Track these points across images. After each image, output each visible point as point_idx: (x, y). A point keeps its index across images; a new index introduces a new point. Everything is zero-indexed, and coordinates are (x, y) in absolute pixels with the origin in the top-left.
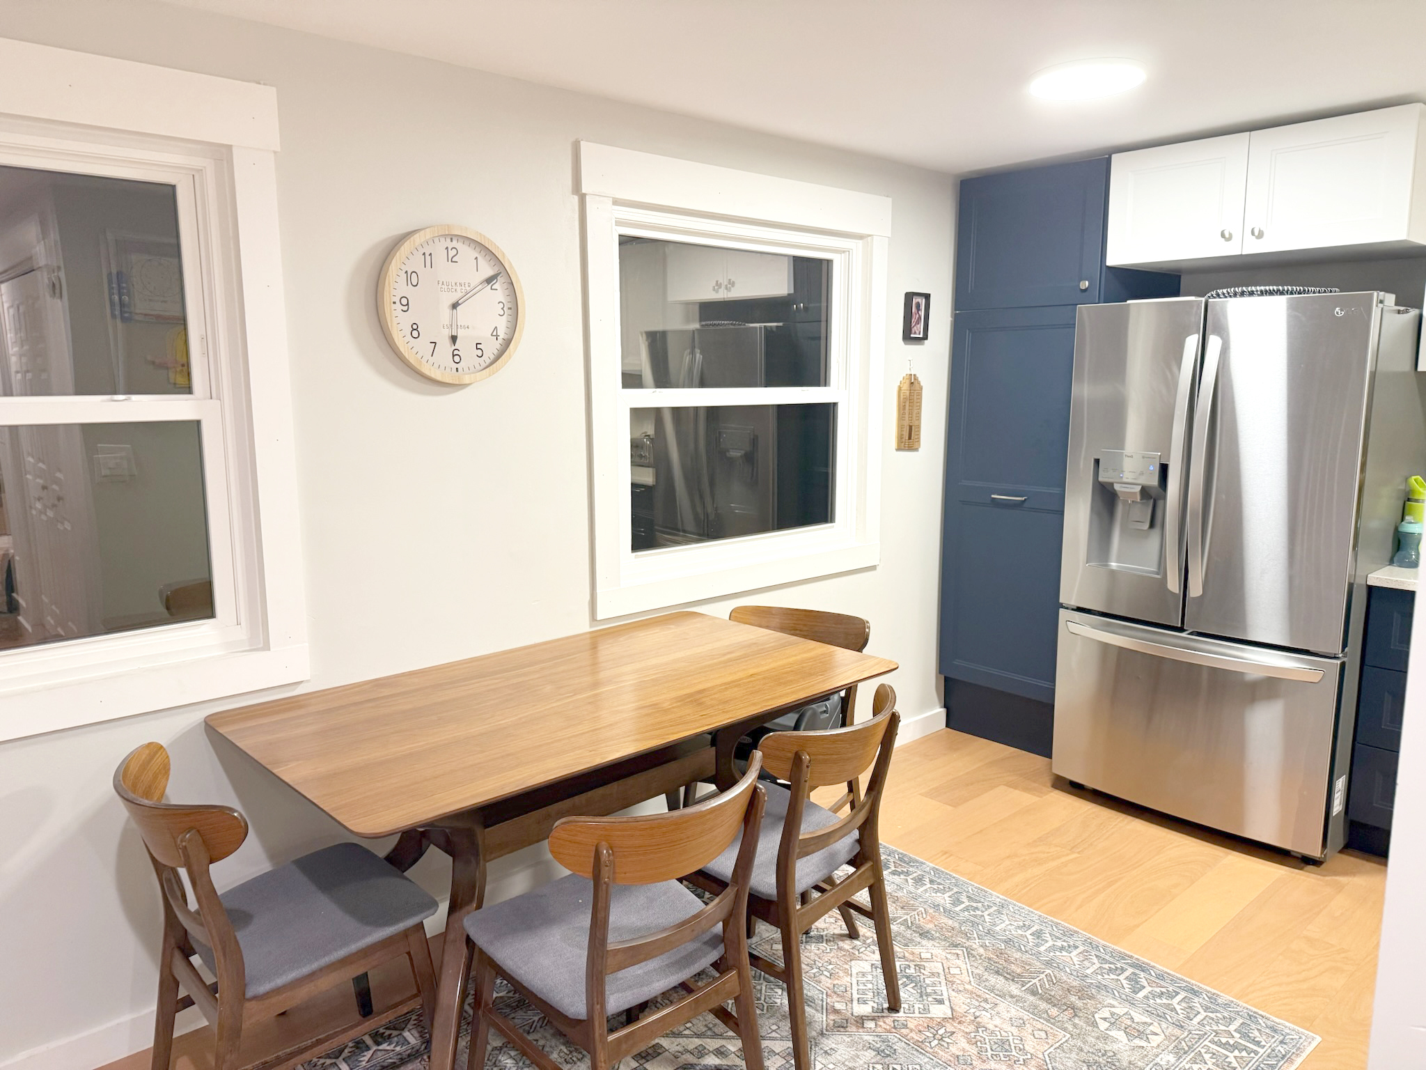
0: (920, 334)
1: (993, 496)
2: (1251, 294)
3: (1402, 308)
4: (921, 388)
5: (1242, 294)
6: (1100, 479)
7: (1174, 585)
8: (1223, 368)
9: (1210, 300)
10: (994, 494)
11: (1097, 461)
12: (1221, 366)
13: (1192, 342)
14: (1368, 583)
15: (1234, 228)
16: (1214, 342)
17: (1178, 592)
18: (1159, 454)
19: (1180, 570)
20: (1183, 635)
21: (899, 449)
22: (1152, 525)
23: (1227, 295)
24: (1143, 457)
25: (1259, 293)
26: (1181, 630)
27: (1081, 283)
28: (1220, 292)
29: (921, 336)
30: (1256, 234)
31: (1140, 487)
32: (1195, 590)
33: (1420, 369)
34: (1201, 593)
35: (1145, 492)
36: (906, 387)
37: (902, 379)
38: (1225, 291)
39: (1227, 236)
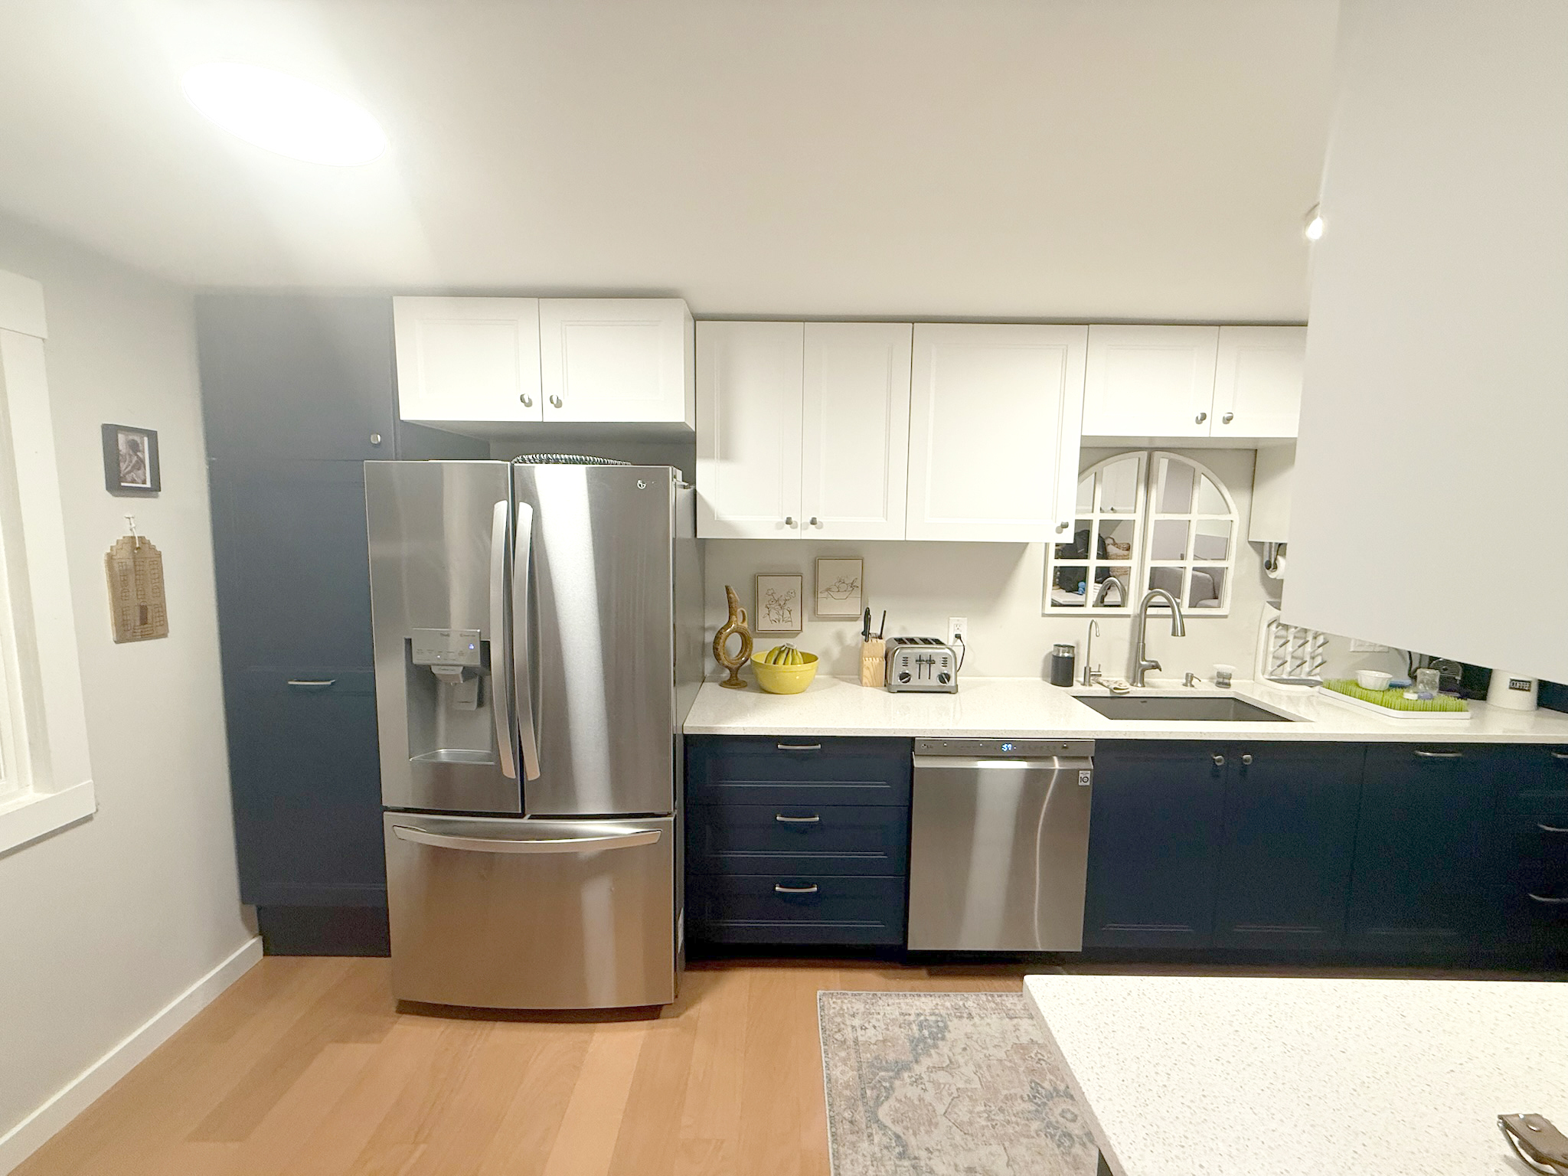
0: (144, 482)
1: (290, 683)
2: (557, 462)
3: (686, 484)
4: (159, 555)
5: (548, 462)
6: (415, 661)
7: (510, 770)
8: (537, 537)
9: (515, 465)
10: (291, 680)
11: (409, 642)
12: (534, 533)
13: (502, 508)
14: (685, 733)
15: (533, 394)
16: (525, 511)
17: (514, 777)
18: (479, 631)
19: (514, 754)
20: (525, 820)
21: (120, 640)
22: (480, 704)
23: (532, 461)
24: (461, 635)
25: (564, 461)
26: (522, 816)
27: (372, 437)
28: (525, 457)
29: (148, 485)
30: (555, 402)
31: (462, 668)
32: (533, 772)
33: (698, 537)
34: (539, 775)
35: (468, 673)
36: (124, 555)
37: (115, 544)
38: (530, 457)
39: (527, 401)
